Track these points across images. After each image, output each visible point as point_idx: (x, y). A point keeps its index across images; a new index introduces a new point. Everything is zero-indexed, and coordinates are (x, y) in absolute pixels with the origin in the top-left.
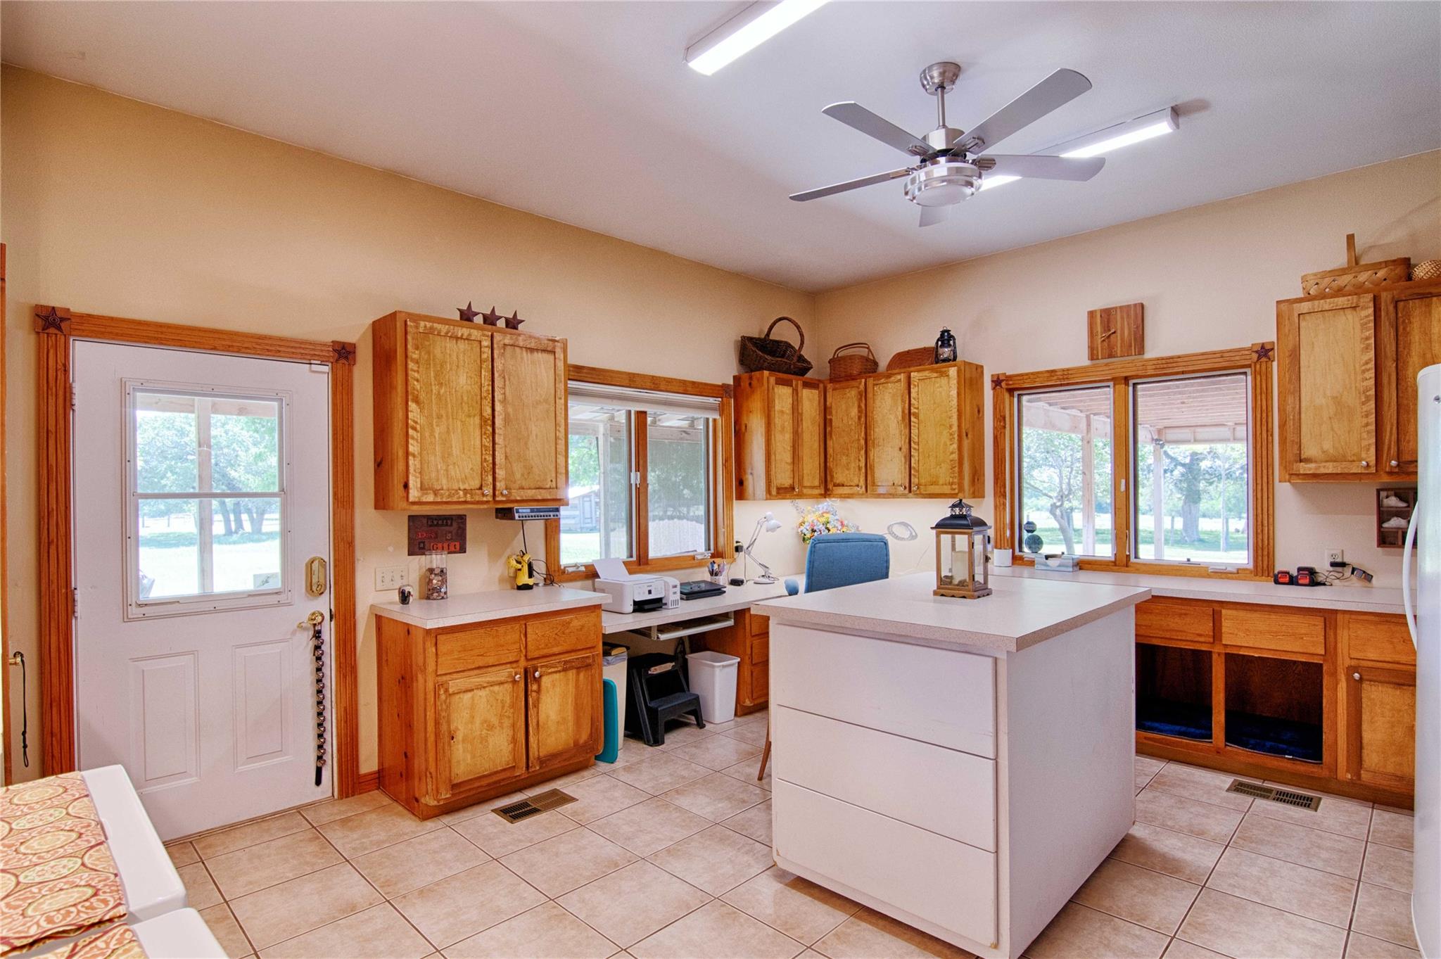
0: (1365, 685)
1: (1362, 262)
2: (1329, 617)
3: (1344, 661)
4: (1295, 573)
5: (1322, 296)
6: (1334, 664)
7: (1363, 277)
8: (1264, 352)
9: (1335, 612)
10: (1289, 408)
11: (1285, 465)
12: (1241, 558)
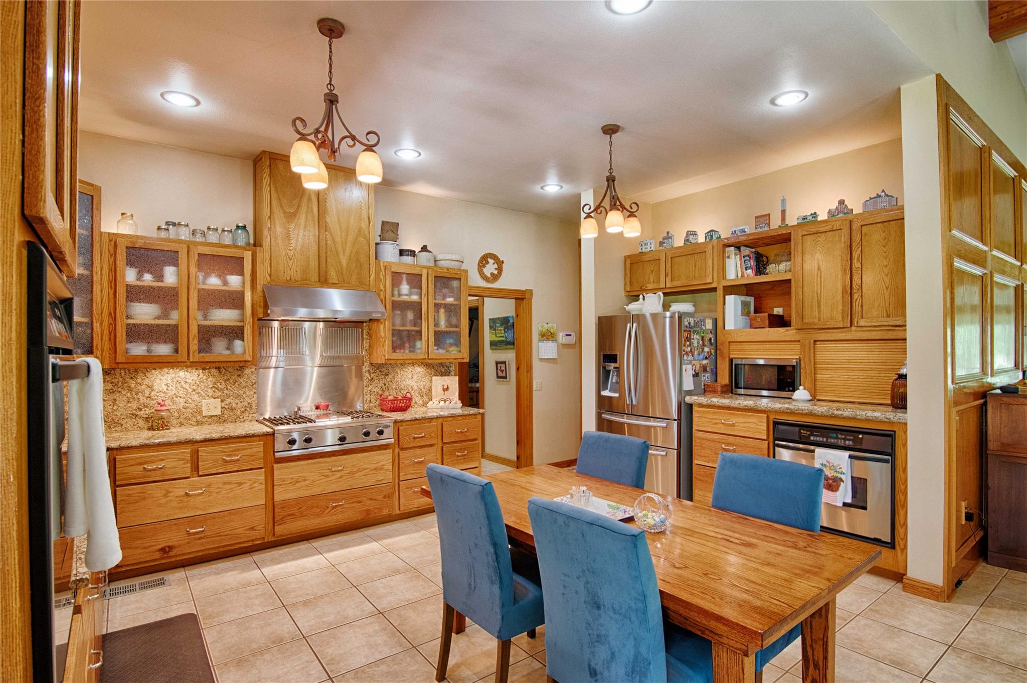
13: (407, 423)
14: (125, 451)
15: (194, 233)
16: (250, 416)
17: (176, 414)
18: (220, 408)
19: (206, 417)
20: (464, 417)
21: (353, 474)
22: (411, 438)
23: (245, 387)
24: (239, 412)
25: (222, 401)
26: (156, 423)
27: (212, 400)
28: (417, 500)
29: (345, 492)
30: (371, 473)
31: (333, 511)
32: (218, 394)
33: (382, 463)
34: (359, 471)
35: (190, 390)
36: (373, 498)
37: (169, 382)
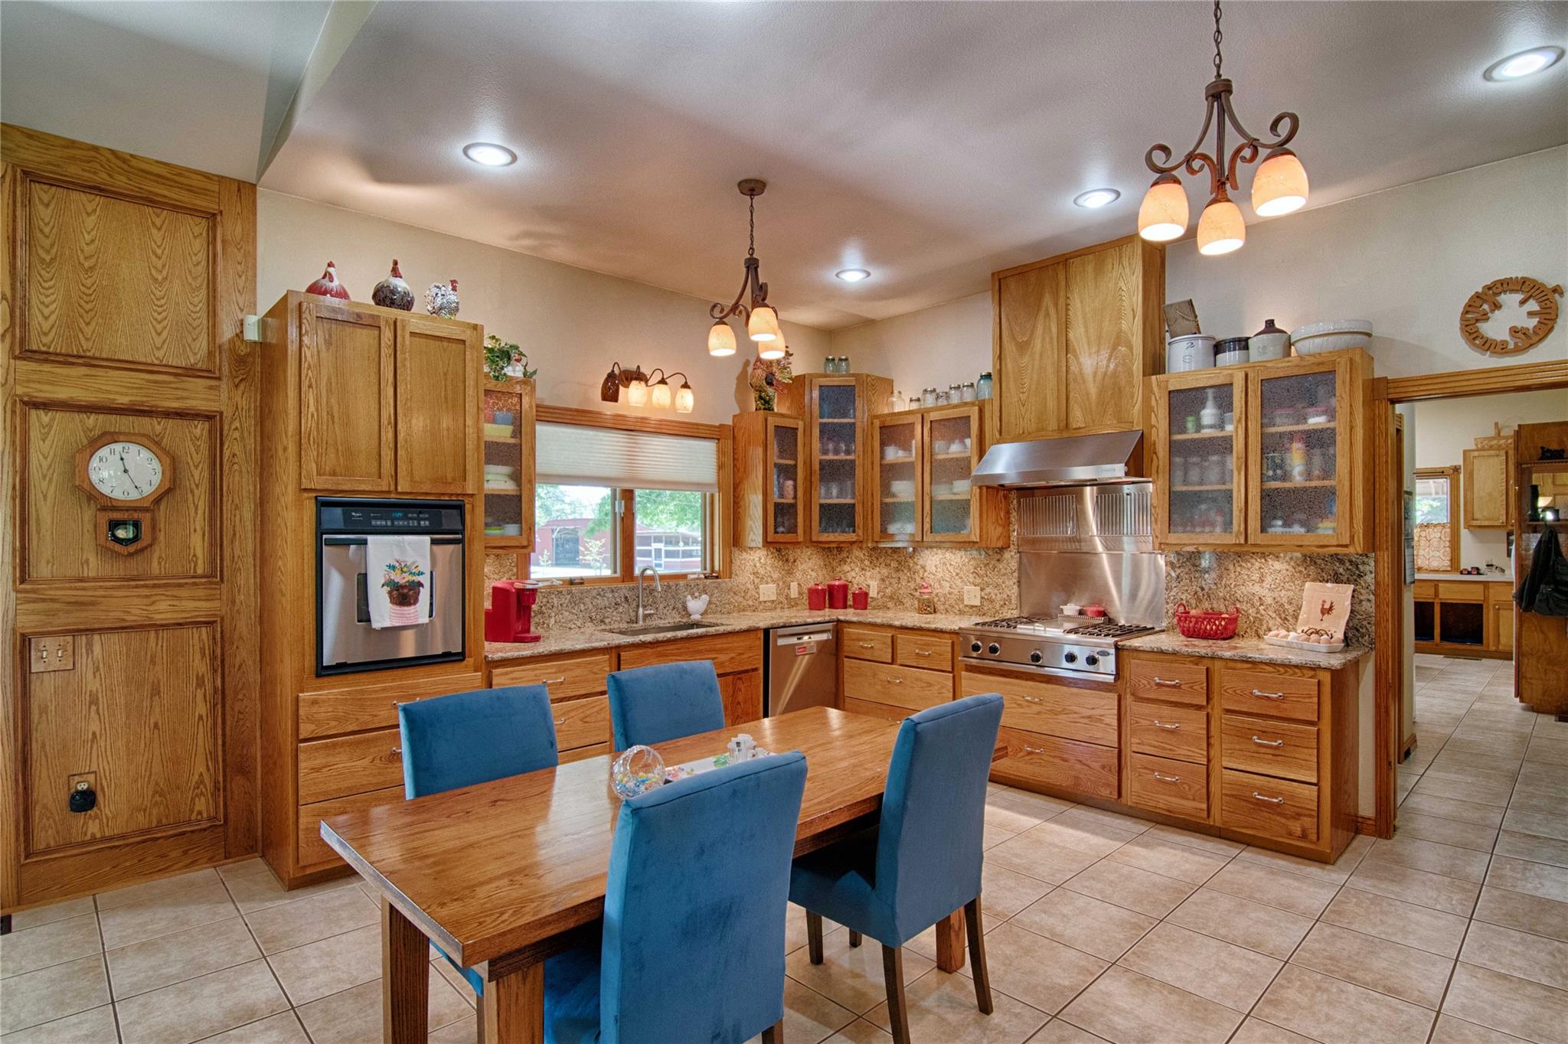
0: (1501, 611)
1: (1502, 434)
2: (1485, 584)
3: (1492, 602)
4: (1470, 570)
5: (1483, 449)
6: (1488, 602)
7: (1502, 442)
8: (1456, 469)
9: (1488, 582)
10: (1468, 497)
11: (1466, 522)
12: (1446, 563)
13: (1143, 656)
14: (851, 625)
15: (938, 397)
16: (1009, 612)
17: (942, 599)
18: (979, 597)
19: (967, 606)
20: (1281, 669)
21: (1056, 715)
22: (1153, 683)
23: (1004, 575)
24: (998, 605)
25: (982, 590)
26: (928, 607)
27: (973, 587)
28: (1167, 798)
29: (1044, 737)
30: (1082, 720)
31: (1027, 758)
32: (979, 580)
33: (1102, 712)
34: (1064, 711)
35: (954, 574)
36: (1085, 761)
37: (938, 563)
